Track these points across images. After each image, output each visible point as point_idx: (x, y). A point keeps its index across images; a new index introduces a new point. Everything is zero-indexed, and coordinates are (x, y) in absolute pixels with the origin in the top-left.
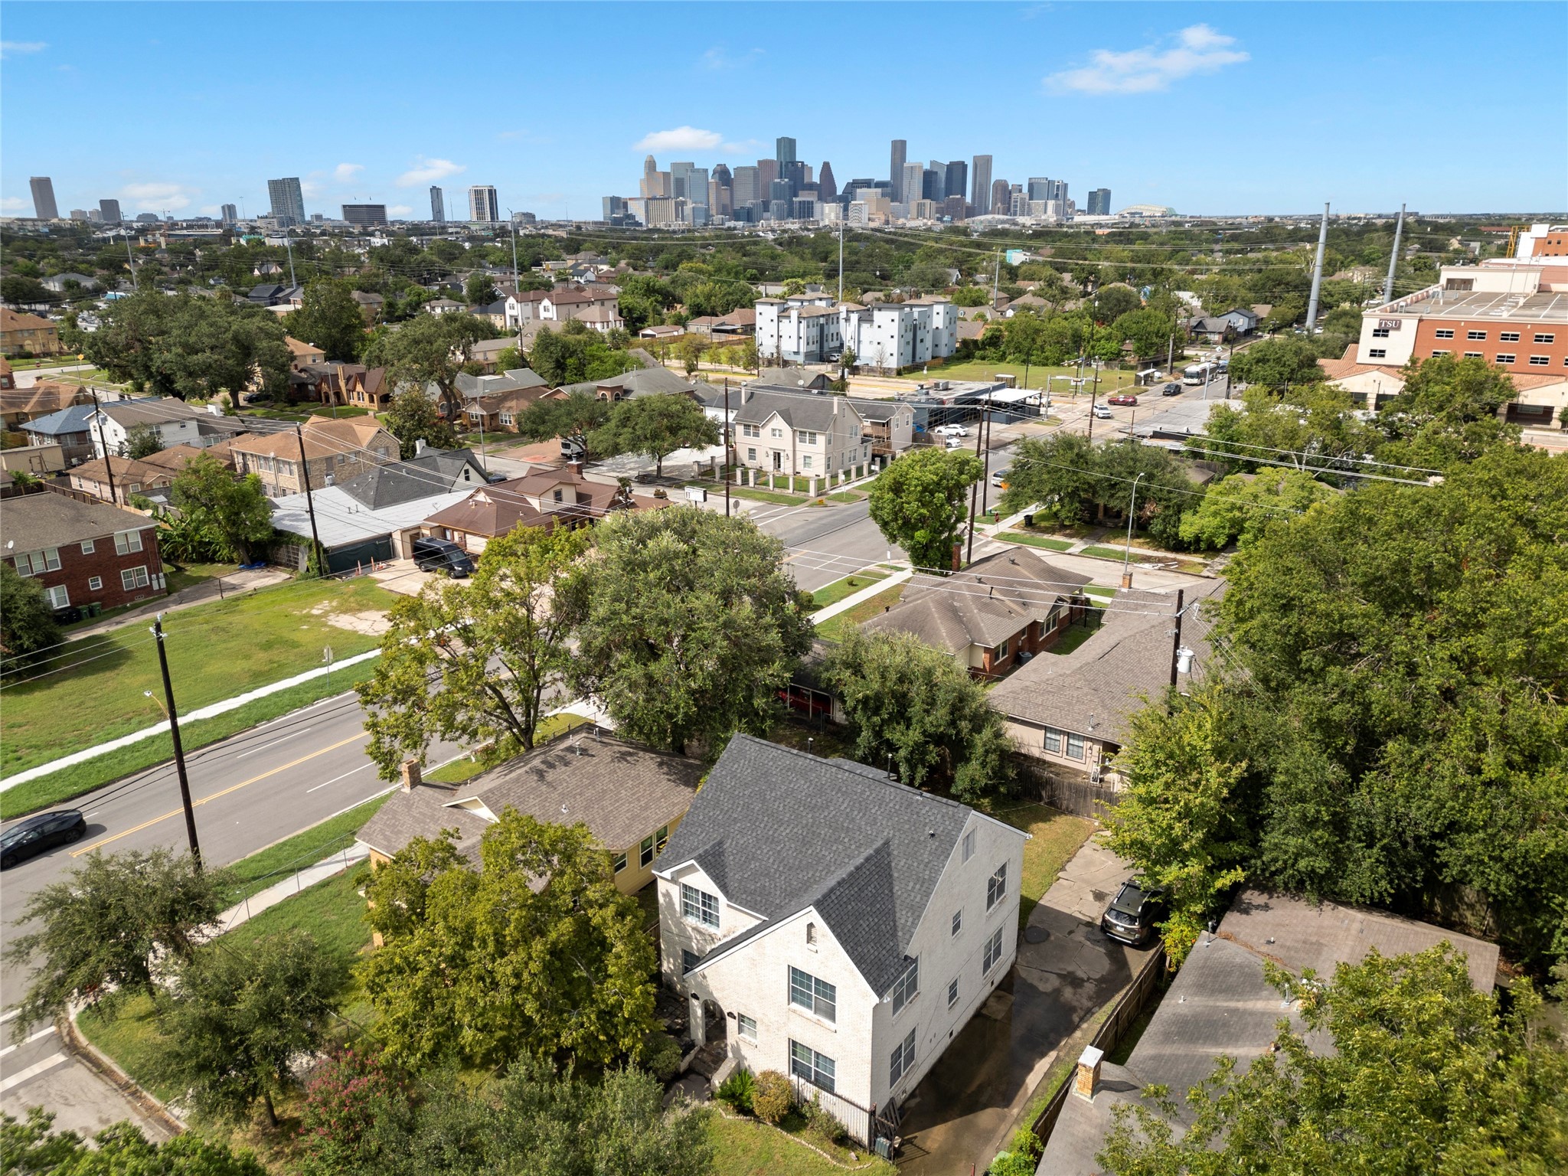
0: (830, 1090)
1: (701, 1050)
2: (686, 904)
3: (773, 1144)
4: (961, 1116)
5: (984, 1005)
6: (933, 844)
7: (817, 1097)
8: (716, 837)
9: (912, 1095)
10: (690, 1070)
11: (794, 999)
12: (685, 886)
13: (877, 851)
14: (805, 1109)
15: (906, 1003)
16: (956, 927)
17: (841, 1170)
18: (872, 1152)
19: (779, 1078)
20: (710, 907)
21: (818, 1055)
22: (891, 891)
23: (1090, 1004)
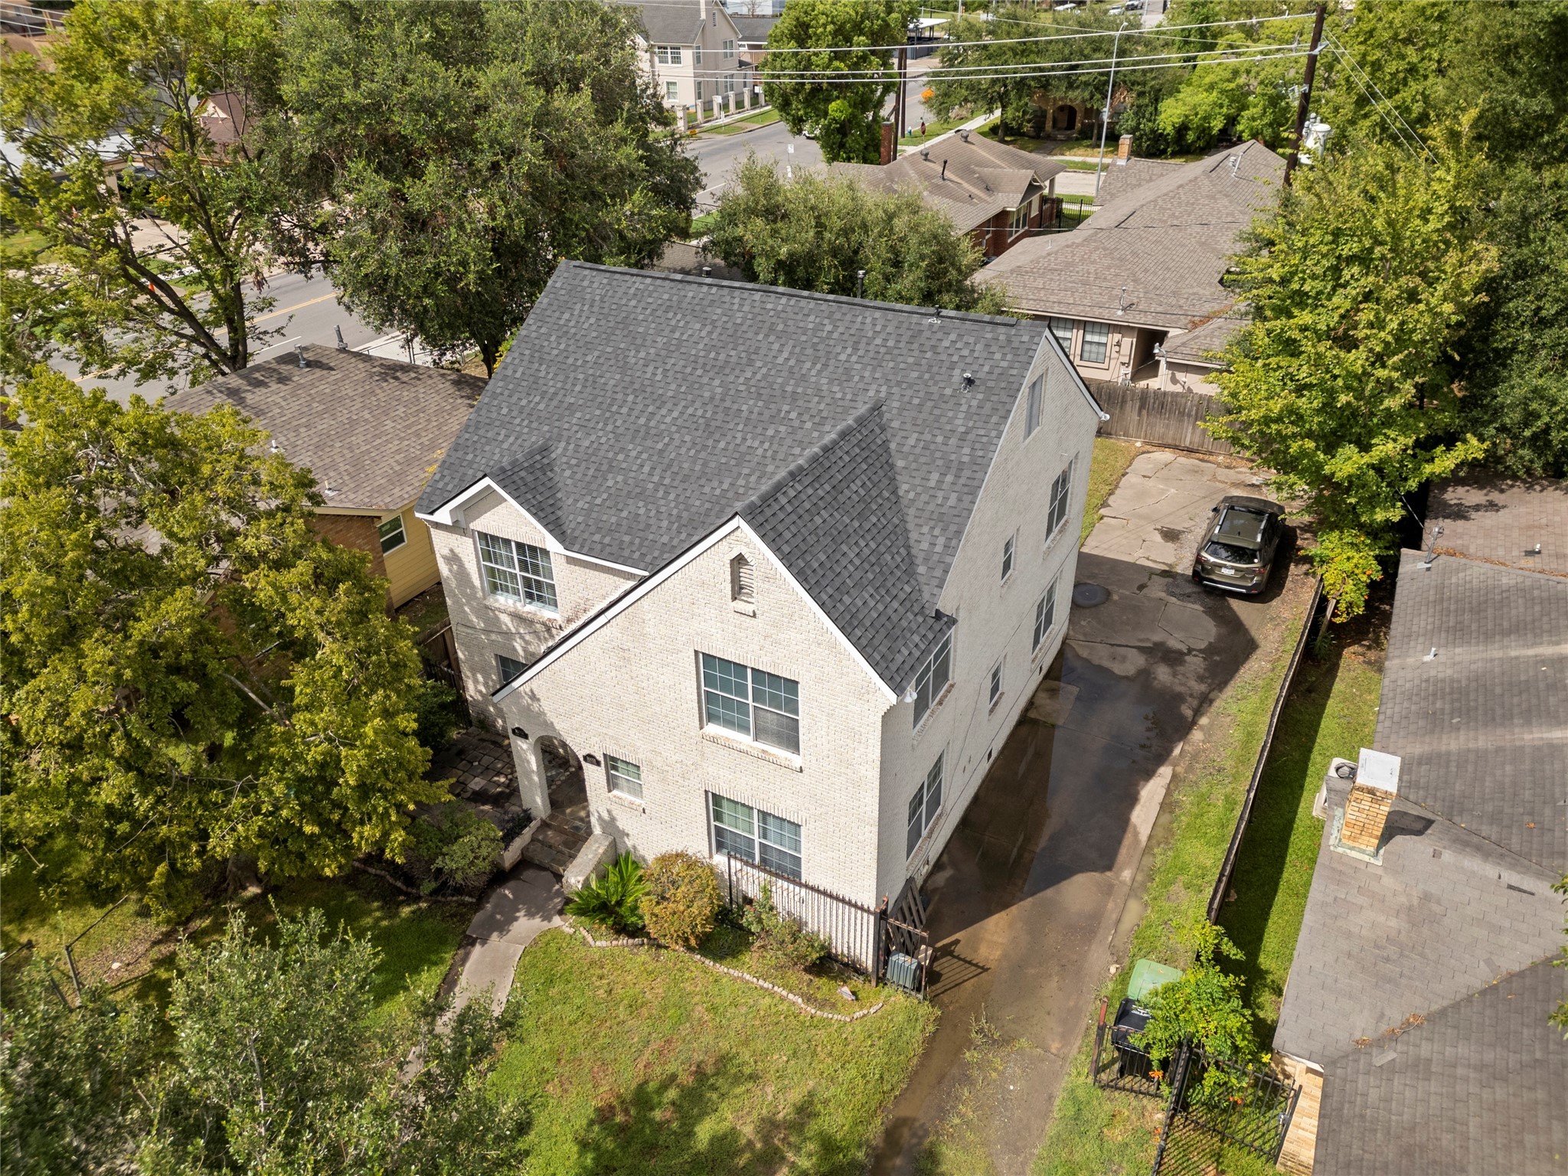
0: (793, 876)
1: (545, 825)
2: (492, 572)
3: (688, 987)
4: (1033, 894)
5: (1031, 704)
6: (972, 399)
7: (766, 891)
8: (535, 440)
9: (938, 866)
10: (524, 863)
11: (712, 717)
12: (484, 536)
13: (861, 421)
14: (748, 918)
15: (932, 705)
16: (1007, 566)
17: (826, 1023)
18: (881, 980)
19: (691, 863)
20: (535, 567)
21: (764, 815)
22: (894, 492)
23: (1203, 687)
